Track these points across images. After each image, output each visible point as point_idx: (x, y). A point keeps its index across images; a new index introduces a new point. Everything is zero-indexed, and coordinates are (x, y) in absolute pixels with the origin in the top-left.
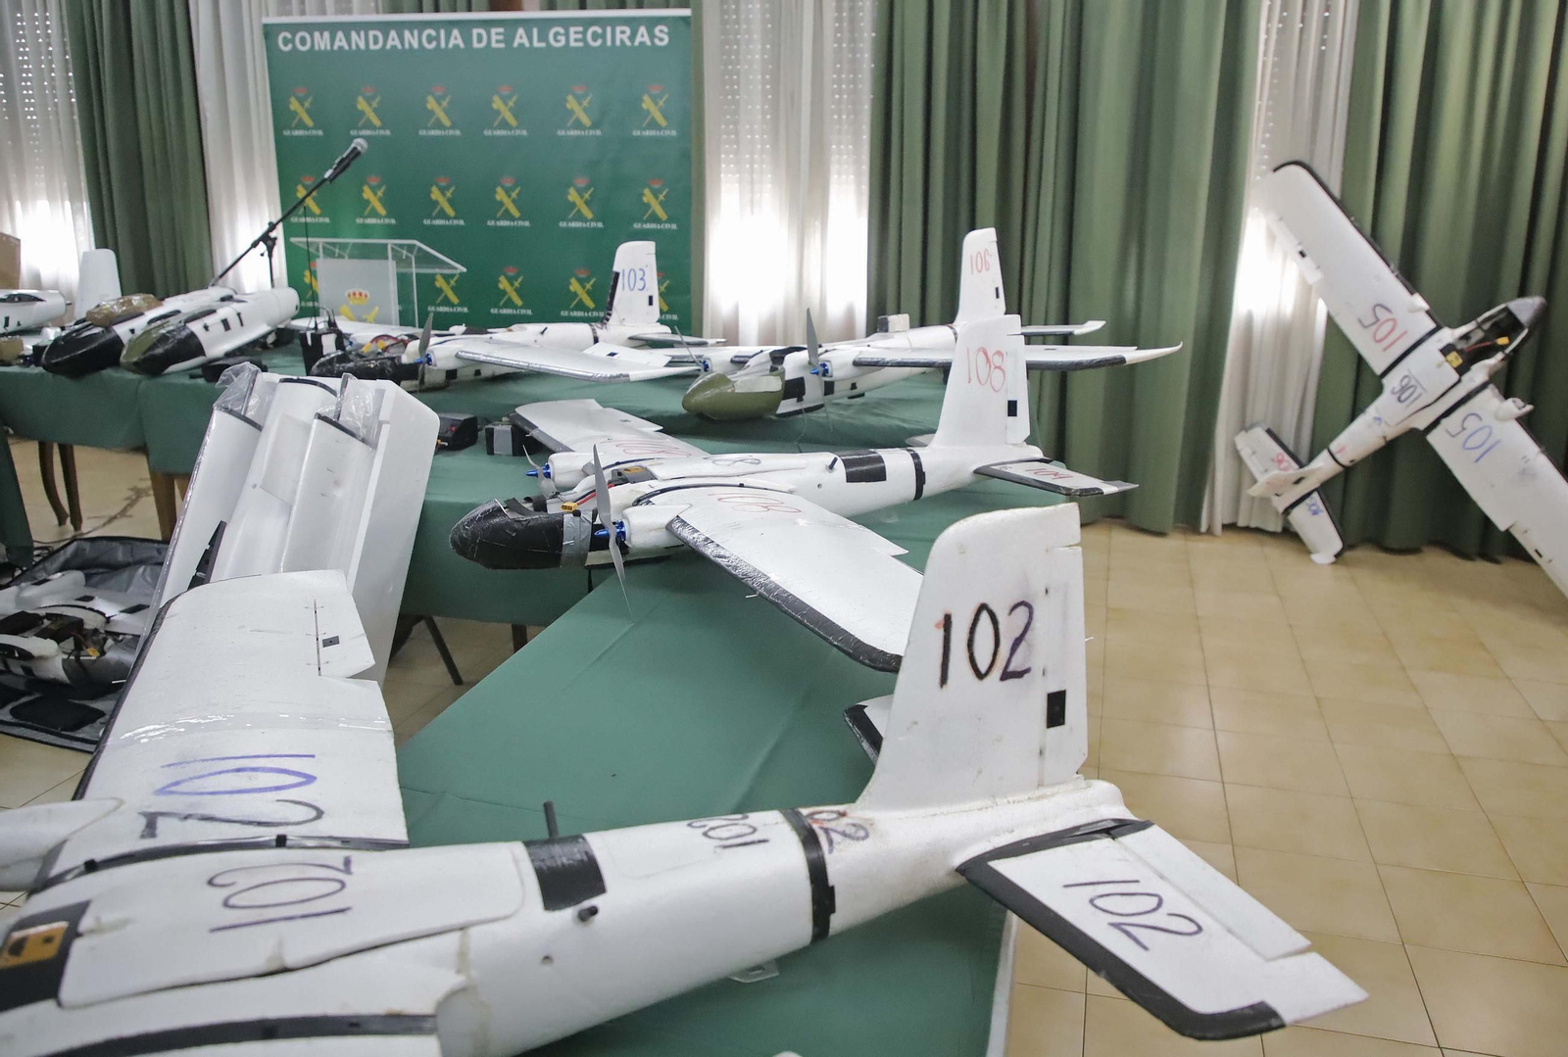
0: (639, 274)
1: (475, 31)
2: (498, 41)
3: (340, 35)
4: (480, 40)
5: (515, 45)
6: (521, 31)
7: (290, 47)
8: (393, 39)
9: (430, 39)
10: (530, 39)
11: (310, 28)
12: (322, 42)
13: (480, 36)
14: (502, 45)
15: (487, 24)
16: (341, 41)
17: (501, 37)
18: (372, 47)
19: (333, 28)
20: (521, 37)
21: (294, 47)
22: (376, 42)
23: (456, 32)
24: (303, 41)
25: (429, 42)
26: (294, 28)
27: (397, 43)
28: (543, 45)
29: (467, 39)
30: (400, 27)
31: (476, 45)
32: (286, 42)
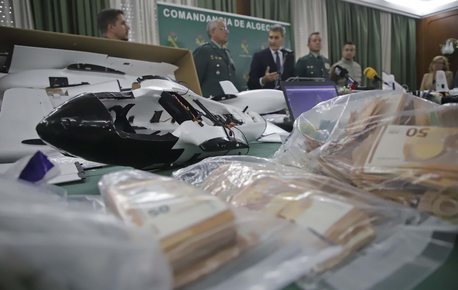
1: (235, 20)
2: (242, 25)
3: (189, 14)
4: (237, 24)
6: (249, 22)
7: (168, 15)
11: (178, 9)
12: (182, 15)
13: (237, 22)
15: (239, 19)
16: (189, 16)
18: (201, 20)
20: (248, 25)
21: (170, 15)
22: (203, 18)
23: (230, 20)
24: (174, 14)
26: (171, 8)
29: (233, 22)
30: (211, 15)
32: (167, 13)
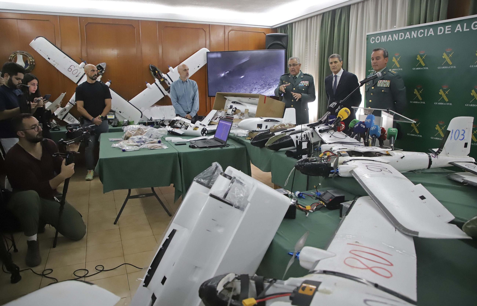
0: (462, 132)
1: (439, 28)
2: (448, 31)
3: (390, 36)
4: (440, 32)
5: (456, 31)
6: (459, 25)
8: (408, 35)
9: (421, 33)
10: (462, 28)
11: (381, 35)
12: (384, 39)
13: (441, 30)
14: (450, 32)
15: (444, 25)
16: (390, 38)
17: (450, 29)
18: (400, 39)
19: (387, 34)
20: (459, 28)
21: (375, 42)
22: (401, 37)
23: (431, 29)
24: (378, 40)
25: (421, 35)
26: (375, 35)
27: (409, 36)
28: (468, 30)
29: (435, 32)
31: (439, 33)
